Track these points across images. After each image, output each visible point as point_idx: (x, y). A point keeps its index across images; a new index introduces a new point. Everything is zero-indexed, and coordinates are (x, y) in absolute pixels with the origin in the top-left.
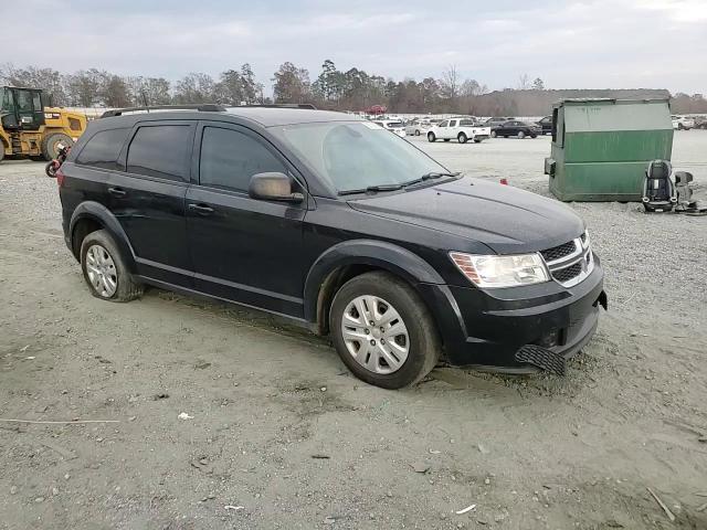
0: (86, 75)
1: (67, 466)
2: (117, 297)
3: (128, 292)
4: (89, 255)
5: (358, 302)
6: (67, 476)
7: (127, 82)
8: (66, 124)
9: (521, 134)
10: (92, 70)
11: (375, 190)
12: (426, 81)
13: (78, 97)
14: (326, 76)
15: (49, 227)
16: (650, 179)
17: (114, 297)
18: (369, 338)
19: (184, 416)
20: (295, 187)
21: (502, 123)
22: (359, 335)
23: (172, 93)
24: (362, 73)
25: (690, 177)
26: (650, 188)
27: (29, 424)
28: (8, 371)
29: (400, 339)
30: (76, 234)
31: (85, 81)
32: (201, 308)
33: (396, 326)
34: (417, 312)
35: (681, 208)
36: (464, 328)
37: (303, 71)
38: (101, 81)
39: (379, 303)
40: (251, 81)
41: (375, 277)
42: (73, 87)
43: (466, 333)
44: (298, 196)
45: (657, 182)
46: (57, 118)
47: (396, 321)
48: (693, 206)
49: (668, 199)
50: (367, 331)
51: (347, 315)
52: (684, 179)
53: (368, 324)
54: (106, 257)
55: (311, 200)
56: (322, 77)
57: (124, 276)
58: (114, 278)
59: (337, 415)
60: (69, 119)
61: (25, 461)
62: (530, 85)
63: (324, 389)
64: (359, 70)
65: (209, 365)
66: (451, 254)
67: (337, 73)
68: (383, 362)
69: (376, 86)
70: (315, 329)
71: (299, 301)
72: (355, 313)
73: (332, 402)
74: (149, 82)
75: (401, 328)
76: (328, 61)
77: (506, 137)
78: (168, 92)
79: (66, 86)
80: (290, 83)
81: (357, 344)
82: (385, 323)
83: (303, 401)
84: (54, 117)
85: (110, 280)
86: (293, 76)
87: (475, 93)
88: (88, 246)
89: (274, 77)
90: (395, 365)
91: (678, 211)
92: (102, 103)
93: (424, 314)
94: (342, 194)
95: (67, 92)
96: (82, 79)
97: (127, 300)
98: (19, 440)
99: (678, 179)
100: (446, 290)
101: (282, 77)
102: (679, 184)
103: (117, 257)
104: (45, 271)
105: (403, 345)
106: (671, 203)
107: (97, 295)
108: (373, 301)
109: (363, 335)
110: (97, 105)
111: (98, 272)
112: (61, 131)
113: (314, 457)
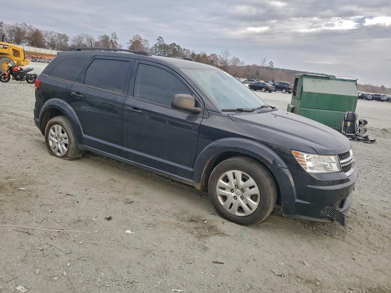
0: (19, 26)
1: (66, 258)
2: (67, 157)
3: (74, 155)
4: (51, 130)
5: (229, 174)
6: (68, 264)
7: (44, 34)
8: (11, 52)
9: (264, 89)
10: (24, 24)
11: (240, 111)
12: (212, 55)
13: (13, 38)
14: (158, 45)
15: (10, 111)
16: (346, 121)
17: (64, 157)
18: (233, 194)
19: (129, 232)
20: (197, 105)
21: (254, 83)
22: (227, 192)
23: (70, 43)
24: (178, 46)
25: (366, 123)
26: (346, 126)
27: (33, 229)
28: (10, 196)
29: (254, 197)
30: (44, 117)
31: (19, 29)
32: (118, 168)
33: (253, 190)
34: (267, 182)
35: (360, 138)
36: (295, 194)
37: (146, 41)
38: (28, 31)
39: (243, 175)
40: (116, 42)
41: (242, 160)
42: (11, 32)
43: (295, 197)
44: (198, 109)
45: (349, 123)
46: (6, 48)
47: (253, 187)
48: (366, 138)
49: (354, 132)
50: (232, 191)
51: (221, 181)
52: (363, 123)
53: (234, 186)
54: (63, 132)
55: (206, 112)
56: (156, 45)
57: (73, 145)
58: (66, 145)
59: (218, 238)
60: (13, 49)
61: (39, 253)
62: (267, 64)
63: (206, 222)
64: (177, 44)
65: (133, 202)
66: (293, 152)
67: (165, 45)
68: (240, 209)
69: (185, 54)
70: (198, 186)
71: (191, 169)
72: (226, 180)
73: (213, 230)
74: (57, 35)
75: (256, 191)
76: (161, 37)
77: (255, 90)
78: (68, 42)
79: (7, 31)
80: (137, 46)
81: (225, 198)
82: (246, 187)
83: (196, 228)
84: (4, 48)
85: (64, 146)
86: (140, 43)
87: (238, 65)
88: (51, 125)
89: (129, 42)
90: (248, 211)
91: (359, 140)
92: (27, 43)
93: (271, 184)
94: (223, 111)
95: (7, 35)
96: (17, 28)
97: (73, 159)
98: (31, 239)
99: (360, 123)
100: (287, 172)
101: (134, 43)
102: (360, 126)
103: (71, 133)
104: (16, 137)
105: (255, 200)
106: (356, 135)
107: (53, 154)
108: (239, 174)
109: (230, 193)
110: (24, 44)
111: (56, 141)
112: (8, 56)
113: (214, 262)
